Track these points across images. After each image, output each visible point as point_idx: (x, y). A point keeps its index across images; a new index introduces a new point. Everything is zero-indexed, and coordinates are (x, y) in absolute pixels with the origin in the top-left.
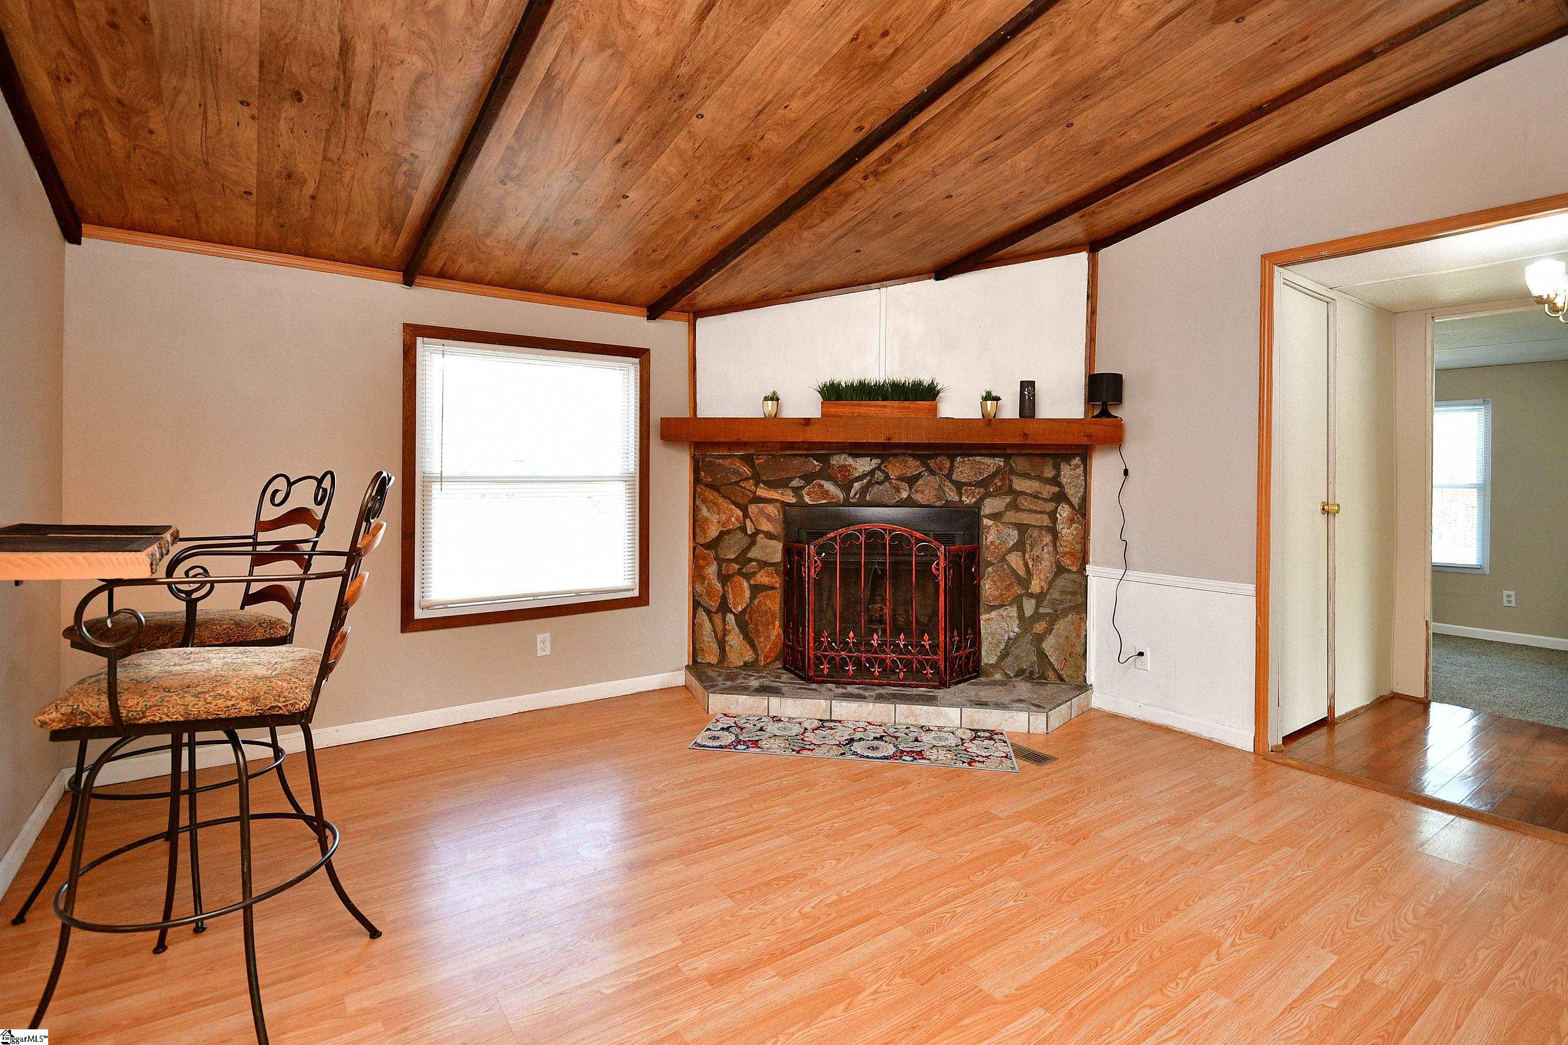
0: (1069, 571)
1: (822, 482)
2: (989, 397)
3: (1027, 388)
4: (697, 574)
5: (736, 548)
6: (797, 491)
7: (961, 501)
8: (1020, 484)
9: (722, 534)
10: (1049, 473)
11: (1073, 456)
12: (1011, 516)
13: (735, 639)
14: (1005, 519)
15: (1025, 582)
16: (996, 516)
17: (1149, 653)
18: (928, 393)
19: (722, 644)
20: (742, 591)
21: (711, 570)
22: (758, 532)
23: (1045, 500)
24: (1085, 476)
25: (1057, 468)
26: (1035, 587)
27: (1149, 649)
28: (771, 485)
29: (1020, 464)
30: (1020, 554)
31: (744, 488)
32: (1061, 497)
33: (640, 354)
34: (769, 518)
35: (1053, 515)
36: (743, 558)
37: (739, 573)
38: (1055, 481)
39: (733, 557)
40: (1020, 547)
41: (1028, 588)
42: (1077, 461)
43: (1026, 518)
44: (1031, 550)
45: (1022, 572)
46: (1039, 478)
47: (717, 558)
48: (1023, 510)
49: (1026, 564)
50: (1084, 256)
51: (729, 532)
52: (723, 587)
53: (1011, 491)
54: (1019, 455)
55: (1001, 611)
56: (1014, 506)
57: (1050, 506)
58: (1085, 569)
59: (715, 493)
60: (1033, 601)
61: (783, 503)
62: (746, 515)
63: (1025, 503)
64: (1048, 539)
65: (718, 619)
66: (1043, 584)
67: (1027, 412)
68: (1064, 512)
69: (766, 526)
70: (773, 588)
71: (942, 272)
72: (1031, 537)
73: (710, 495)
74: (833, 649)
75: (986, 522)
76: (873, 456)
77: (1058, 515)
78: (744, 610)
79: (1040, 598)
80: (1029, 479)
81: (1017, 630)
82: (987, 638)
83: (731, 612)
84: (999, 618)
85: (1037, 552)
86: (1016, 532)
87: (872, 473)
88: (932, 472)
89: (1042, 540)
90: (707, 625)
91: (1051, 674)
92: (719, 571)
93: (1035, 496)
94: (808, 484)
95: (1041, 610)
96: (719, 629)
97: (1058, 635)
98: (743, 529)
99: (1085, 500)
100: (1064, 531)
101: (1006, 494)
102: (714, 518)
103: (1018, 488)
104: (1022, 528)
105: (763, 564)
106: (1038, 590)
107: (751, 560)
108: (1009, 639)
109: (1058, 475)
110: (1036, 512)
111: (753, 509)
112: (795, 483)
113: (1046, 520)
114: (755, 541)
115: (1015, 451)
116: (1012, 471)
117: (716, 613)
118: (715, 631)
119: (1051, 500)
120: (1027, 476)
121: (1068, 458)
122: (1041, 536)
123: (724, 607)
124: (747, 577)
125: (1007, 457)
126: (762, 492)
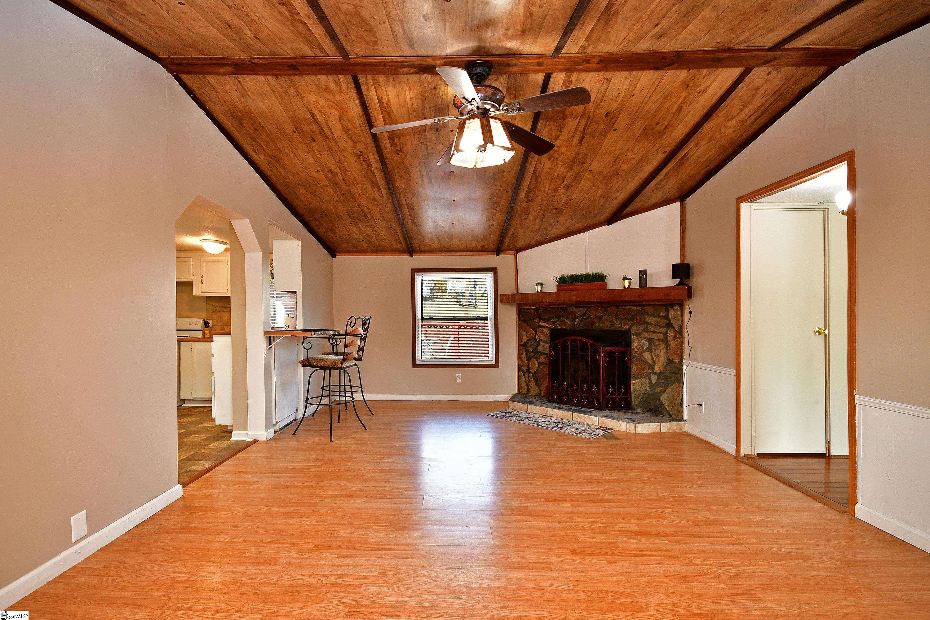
0: (674, 362)
1: (564, 319)
2: (625, 279)
3: (643, 273)
4: (519, 358)
5: (532, 347)
6: (554, 323)
7: (622, 328)
8: (649, 319)
9: (527, 340)
10: (663, 314)
11: (675, 305)
12: (645, 334)
13: (532, 384)
14: (642, 336)
15: (652, 367)
16: (638, 334)
17: (704, 405)
18: (600, 278)
19: (528, 386)
20: (535, 364)
21: (524, 355)
22: (540, 340)
23: (661, 327)
24: (682, 315)
25: (667, 311)
26: (657, 369)
27: (704, 402)
28: (545, 321)
29: (649, 309)
30: (649, 353)
31: (535, 321)
32: (669, 326)
33: (494, 270)
34: (544, 334)
35: (665, 334)
36: (535, 351)
37: (534, 357)
38: (666, 317)
39: (532, 350)
40: (649, 349)
41: (654, 370)
42: (677, 307)
43: (653, 335)
44: (655, 351)
45: (650, 362)
46: (658, 316)
47: (526, 351)
48: (650, 332)
49: (653, 358)
50: (678, 204)
51: (530, 340)
52: (528, 362)
53: (645, 322)
54: (649, 305)
55: (641, 380)
56: (646, 330)
57: (664, 330)
58: (682, 361)
59: (525, 324)
60: (656, 376)
61: (549, 328)
62: (536, 333)
63: (652, 328)
64: (663, 346)
65: (526, 375)
66: (661, 368)
67: (643, 285)
68: (671, 333)
69: (543, 338)
70: (546, 364)
71: (610, 221)
72: (655, 345)
73: (524, 325)
74: (558, 389)
75: (633, 337)
76: (584, 307)
77: (668, 334)
78: (535, 372)
79: (659, 375)
80: (653, 317)
81: (648, 389)
82: (634, 392)
83: (531, 373)
84: (640, 384)
85: (658, 352)
86: (647, 343)
87: (583, 315)
88: (609, 314)
89: (660, 347)
90: (523, 377)
91: (665, 412)
92: (527, 355)
93: (657, 325)
94: (559, 320)
95: (660, 381)
96: (527, 379)
97: (668, 394)
98: (535, 339)
99: (681, 327)
100: (672, 342)
101: (642, 324)
102: (525, 334)
103: (648, 321)
104: (650, 340)
105: (542, 354)
106: (658, 371)
107: (538, 352)
108: (645, 393)
109: (668, 315)
110: (657, 333)
111: (538, 330)
112: (553, 320)
113: (662, 337)
114: (540, 344)
115: (647, 303)
116: (645, 312)
117: (526, 373)
118: (525, 380)
119: (664, 327)
120: (652, 315)
121: (672, 306)
122: (660, 344)
123: (528, 371)
124: (537, 359)
125: (643, 306)
126: (541, 324)
